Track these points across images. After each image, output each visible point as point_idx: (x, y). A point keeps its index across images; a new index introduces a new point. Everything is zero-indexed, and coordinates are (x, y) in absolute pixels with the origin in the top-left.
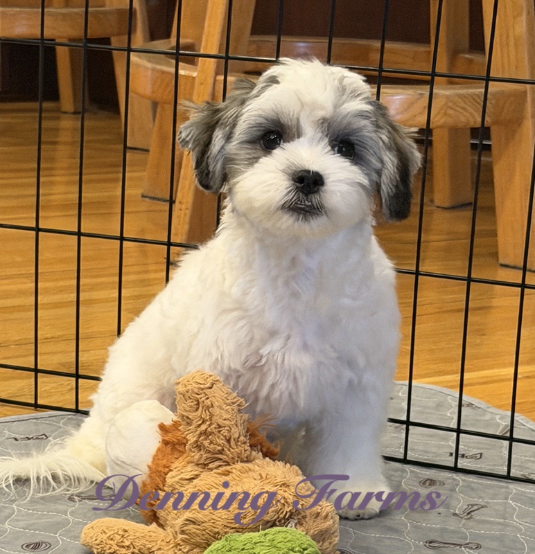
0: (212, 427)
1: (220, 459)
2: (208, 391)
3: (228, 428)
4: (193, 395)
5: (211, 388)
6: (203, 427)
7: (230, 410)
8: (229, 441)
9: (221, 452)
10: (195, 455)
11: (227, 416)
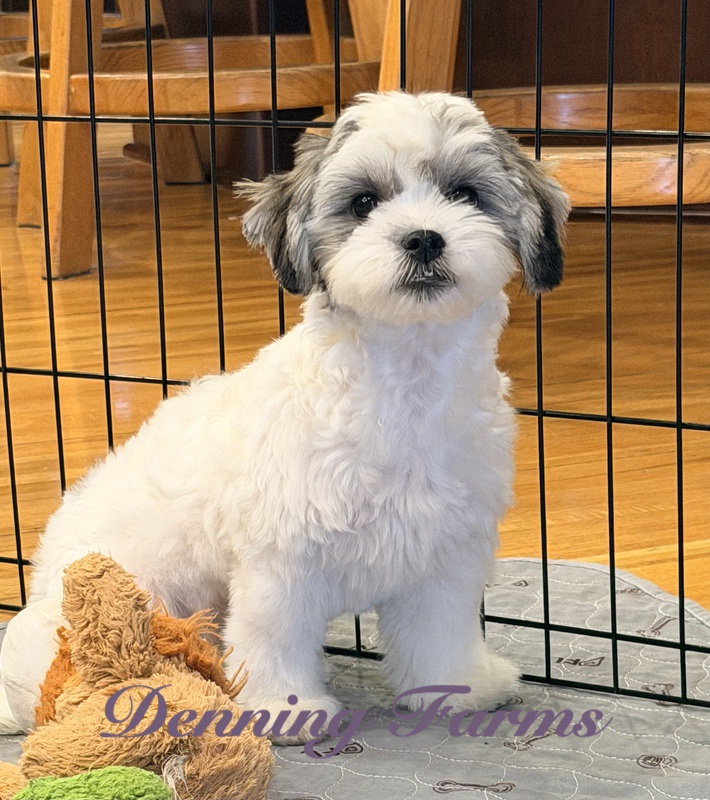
0: (97, 630)
1: (110, 675)
2: (95, 582)
3: (117, 631)
4: (77, 588)
5: (100, 576)
6: (85, 632)
7: (121, 607)
8: (118, 648)
9: (110, 665)
10: (80, 670)
11: (117, 615)
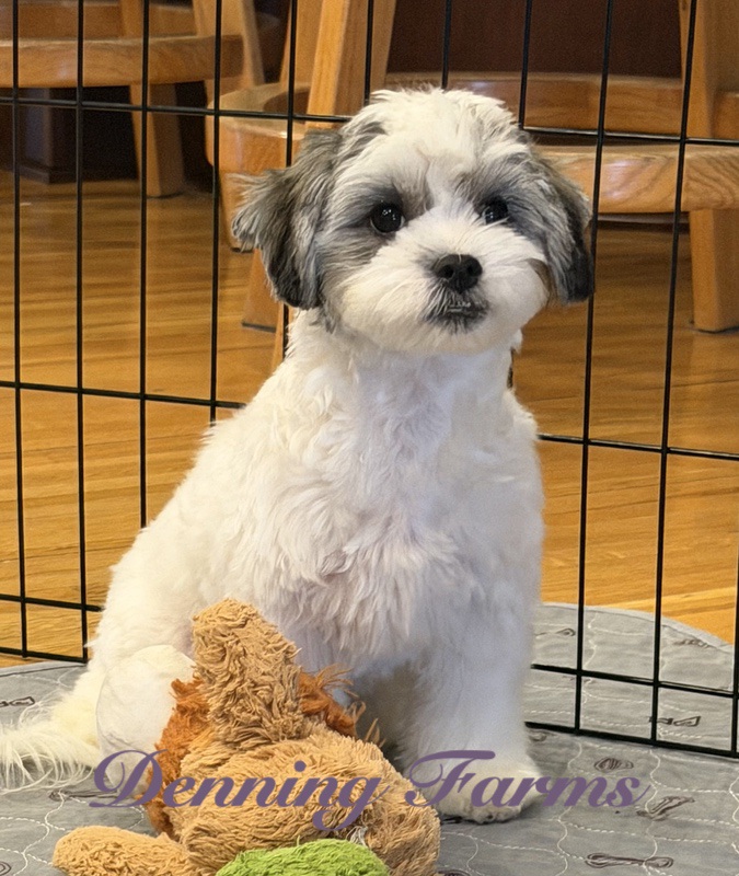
0: (244, 685)
1: (257, 735)
2: (238, 631)
3: (268, 687)
4: (218, 637)
5: (243, 626)
6: (231, 687)
7: (271, 660)
8: (269, 706)
9: (258, 724)
10: (221, 729)
11: (267, 669)
